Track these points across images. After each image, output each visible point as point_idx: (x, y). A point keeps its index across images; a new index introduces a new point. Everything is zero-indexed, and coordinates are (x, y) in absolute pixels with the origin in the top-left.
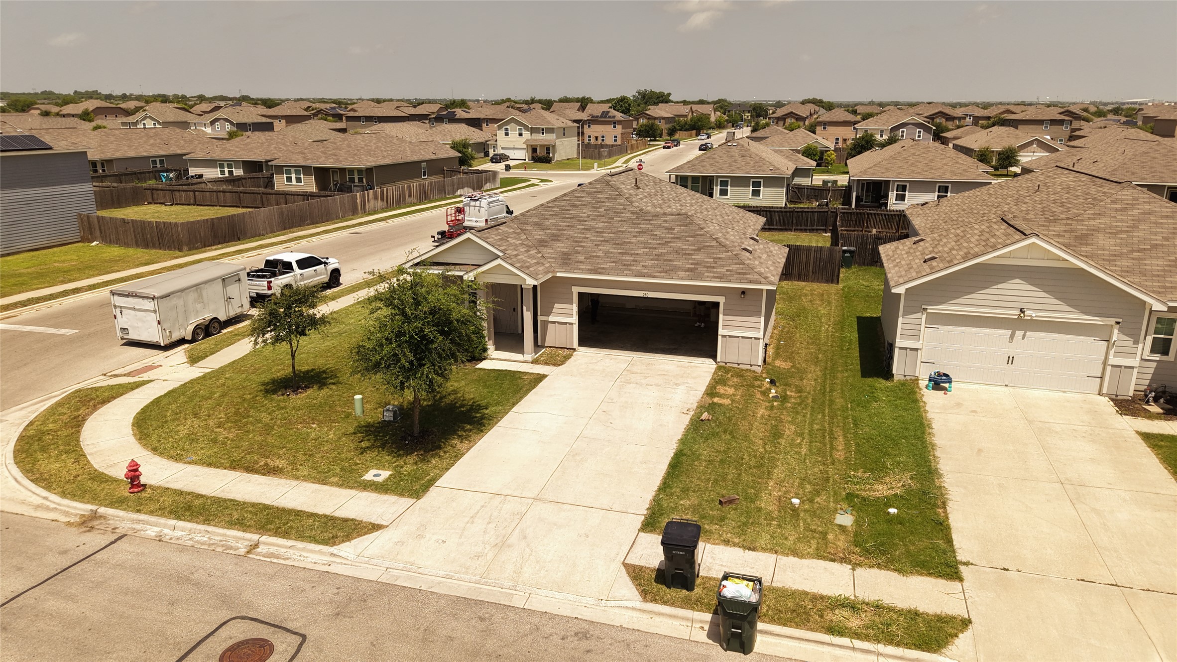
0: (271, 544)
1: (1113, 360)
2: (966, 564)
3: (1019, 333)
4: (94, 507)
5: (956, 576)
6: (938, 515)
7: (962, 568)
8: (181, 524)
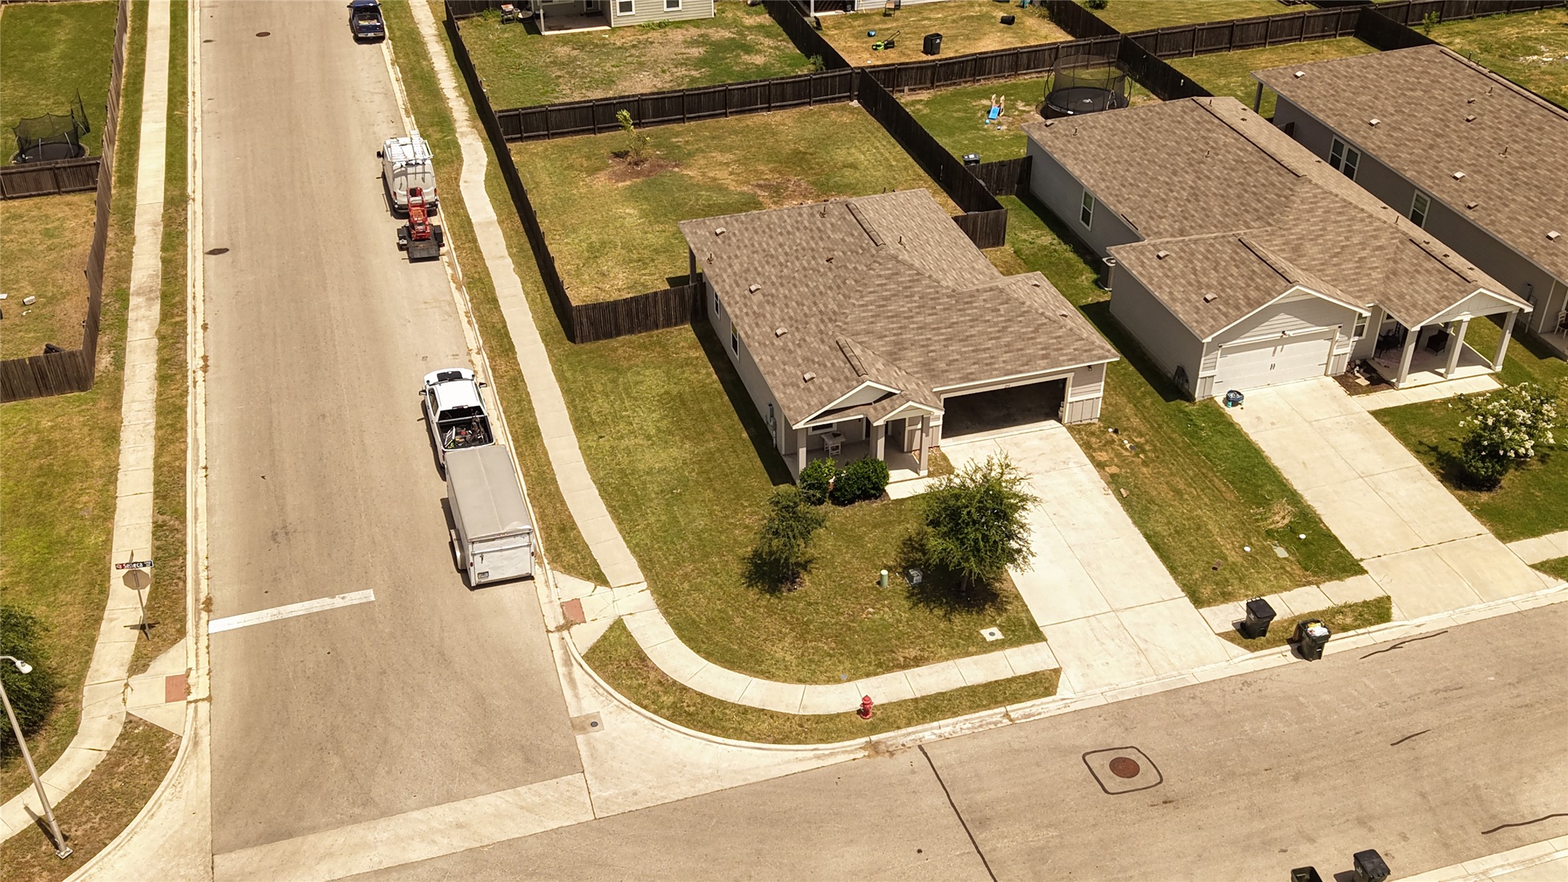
0: (1017, 710)
1: (1336, 352)
2: (1362, 560)
3: (1279, 348)
4: (867, 739)
5: (1363, 571)
6: (1321, 528)
7: (1362, 564)
8: (942, 722)
